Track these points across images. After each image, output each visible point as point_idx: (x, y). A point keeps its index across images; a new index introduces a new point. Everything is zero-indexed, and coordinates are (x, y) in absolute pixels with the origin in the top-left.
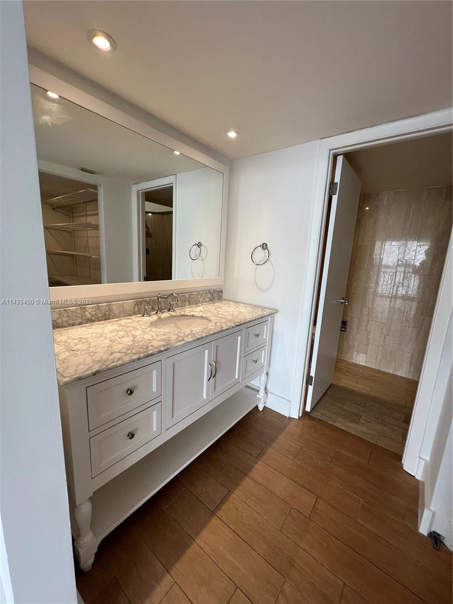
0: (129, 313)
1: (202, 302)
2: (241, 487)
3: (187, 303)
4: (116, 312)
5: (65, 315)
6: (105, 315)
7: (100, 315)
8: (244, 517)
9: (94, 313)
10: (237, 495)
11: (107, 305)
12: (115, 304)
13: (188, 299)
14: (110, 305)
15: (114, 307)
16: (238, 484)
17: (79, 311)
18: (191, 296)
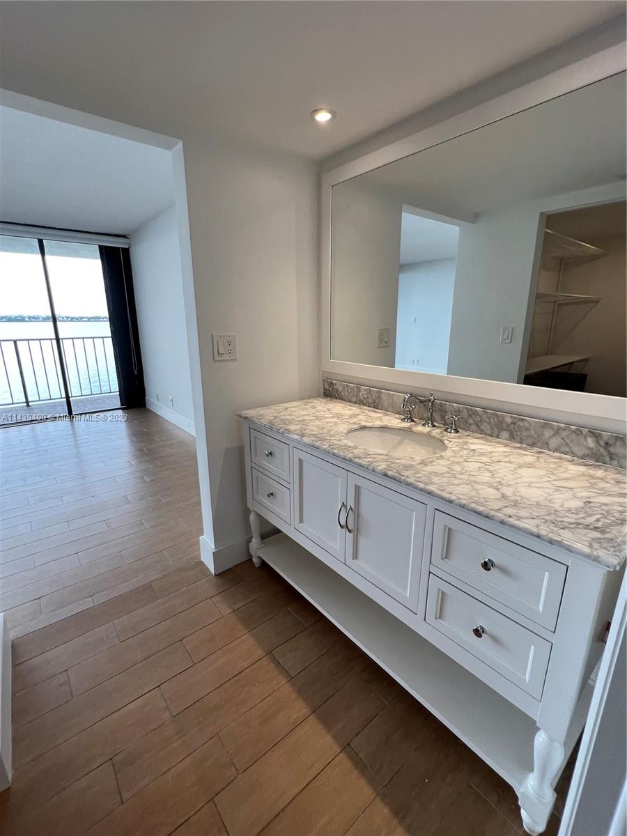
0: (399, 410)
1: (556, 450)
2: (294, 696)
3: (505, 434)
4: (385, 403)
5: (347, 389)
6: (374, 402)
7: (370, 400)
8: (253, 688)
9: (366, 396)
10: (284, 688)
11: (378, 392)
12: (385, 393)
13: (508, 425)
14: (380, 392)
15: (384, 396)
16: (299, 692)
17: (355, 390)
18: (521, 424)
